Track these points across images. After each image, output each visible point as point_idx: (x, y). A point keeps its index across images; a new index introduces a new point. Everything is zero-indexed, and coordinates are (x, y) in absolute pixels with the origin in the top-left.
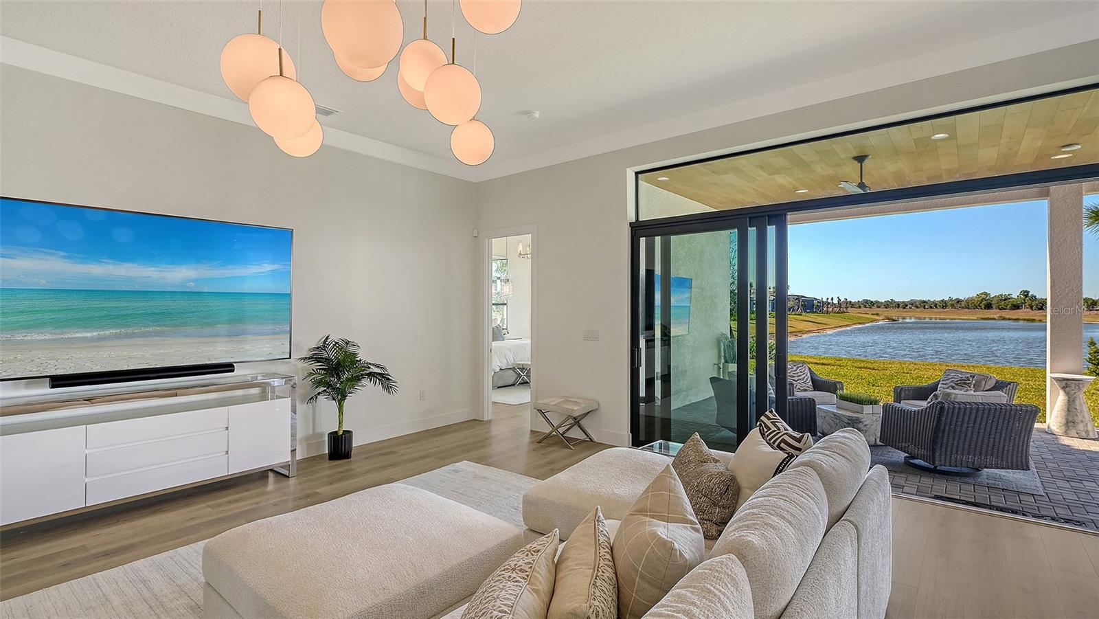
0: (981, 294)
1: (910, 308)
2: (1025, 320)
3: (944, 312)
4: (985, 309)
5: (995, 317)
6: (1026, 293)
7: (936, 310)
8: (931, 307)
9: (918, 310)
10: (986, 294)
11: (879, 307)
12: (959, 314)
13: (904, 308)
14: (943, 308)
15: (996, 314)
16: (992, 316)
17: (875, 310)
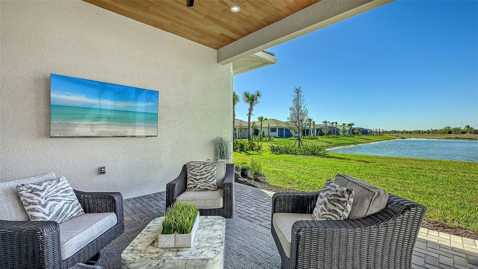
0: (447, 127)
1: (413, 133)
2: (467, 139)
3: (428, 135)
4: (448, 134)
5: (453, 137)
6: (468, 127)
7: (425, 134)
8: (423, 133)
9: (417, 134)
10: (449, 127)
11: (398, 133)
12: (436, 136)
13: (410, 133)
14: (428, 133)
15: (453, 136)
16: (452, 137)
17: (397, 134)
